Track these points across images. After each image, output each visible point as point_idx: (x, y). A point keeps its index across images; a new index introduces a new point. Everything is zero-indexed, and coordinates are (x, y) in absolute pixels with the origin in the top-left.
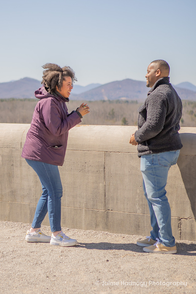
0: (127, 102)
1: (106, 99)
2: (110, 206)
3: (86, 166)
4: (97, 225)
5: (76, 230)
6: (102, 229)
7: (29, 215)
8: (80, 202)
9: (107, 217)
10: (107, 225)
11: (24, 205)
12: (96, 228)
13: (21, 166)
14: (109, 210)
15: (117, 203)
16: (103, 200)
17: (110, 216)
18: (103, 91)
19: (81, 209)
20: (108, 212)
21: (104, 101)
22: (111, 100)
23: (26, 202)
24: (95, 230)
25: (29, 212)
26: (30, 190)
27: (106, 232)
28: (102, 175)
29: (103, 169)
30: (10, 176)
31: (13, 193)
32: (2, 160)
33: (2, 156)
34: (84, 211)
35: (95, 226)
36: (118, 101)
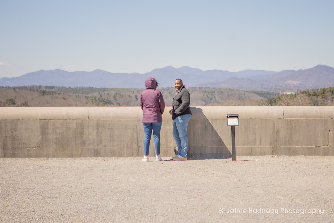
2: (140, 145)
3: (127, 126)
4: (133, 155)
5: (122, 158)
6: (136, 156)
10: (138, 154)
11: (90, 148)
13: (88, 128)
16: (136, 142)
17: (140, 150)
19: (124, 147)
20: (139, 148)
23: (92, 147)
25: (93, 151)
26: (94, 140)
28: (136, 130)
29: (136, 127)
30: (82, 134)
31: (83, 143)
32: (76, 126)
33: (76, 124)
34: (126, 149)
35: (131, 155)
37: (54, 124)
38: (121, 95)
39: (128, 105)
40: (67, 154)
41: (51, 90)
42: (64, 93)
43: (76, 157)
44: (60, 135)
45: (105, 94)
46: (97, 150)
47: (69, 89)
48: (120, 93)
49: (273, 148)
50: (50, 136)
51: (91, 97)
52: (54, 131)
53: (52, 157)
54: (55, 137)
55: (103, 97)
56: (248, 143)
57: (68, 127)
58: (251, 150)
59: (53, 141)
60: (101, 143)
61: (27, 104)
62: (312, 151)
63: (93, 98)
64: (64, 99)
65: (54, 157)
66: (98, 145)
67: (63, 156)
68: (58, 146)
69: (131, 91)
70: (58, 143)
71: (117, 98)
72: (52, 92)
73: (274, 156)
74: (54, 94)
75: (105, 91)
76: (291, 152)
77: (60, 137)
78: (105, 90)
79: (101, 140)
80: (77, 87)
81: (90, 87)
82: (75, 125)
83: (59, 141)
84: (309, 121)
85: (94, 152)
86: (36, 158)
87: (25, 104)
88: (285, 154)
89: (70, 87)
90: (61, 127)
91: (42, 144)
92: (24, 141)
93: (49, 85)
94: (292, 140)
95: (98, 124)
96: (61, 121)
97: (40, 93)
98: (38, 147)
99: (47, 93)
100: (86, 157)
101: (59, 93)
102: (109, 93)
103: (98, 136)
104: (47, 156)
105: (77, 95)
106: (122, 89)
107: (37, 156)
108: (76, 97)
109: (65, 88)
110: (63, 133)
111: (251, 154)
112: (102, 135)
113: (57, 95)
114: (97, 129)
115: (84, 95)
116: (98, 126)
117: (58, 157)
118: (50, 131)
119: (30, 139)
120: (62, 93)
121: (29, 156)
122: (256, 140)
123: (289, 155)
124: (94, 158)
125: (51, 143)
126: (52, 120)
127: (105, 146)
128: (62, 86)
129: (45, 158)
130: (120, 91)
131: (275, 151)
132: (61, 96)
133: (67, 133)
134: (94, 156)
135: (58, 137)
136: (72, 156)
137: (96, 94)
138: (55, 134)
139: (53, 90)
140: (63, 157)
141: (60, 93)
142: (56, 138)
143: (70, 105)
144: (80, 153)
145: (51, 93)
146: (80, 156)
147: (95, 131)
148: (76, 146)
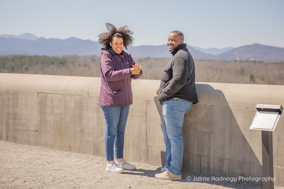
1: (238, 59)
2: (150, 144)
3: (133, 112)
4: (140, 159)
6: (144, 162)
7: (93, 149)
8: (128, 140)
9: (148, 153)
10: (147, 159)
11: (89, 141)
12: (140, 161)
13: (88, 110)
14: (149, 147)
15: (155, 141)
16: (145, 139)
17: (150, 152)
18: (236, 53)
19: (129, 146)
20: (148, 149)
22: (242, 60)
23: (91, 139)
24: (139, 162)
25: (93, 146)
26: (94, 129)
27: (146, 165)
28: (145, 119)
29: (145, 115)
30: (80, 118)
31: (82, 131)
32: (75, 106)
33: (75, 102)
34: (131, 147)
35: (139, 159)
36: (247, 61)
37: (52, 101)
40: (64, 146)
43: (74, 152)
44: (58, 117)
46: (97, 145)
50: (49, 118)
52: (52, 110)
53: (50, 147)
54: (53, 118)
57: (67, 106)
59: (51, 125)
60: (102, 134)
65: (52, 147)
66: (98, 137)
67: (61, 148)
68: (56, 132)
70: (56, 128)
77: (58, 120)
79: (102, 129)
82: (73, 104)
83: (57, 126)
90: (59, 106)
91: (41, 128)
92: (24, 121)
96: (60, 96)
98: (37, 131)
100: (84, 153)
103: (98, 123)
104: (45, 145)
107: (36, 143)
110: (61, 114)
112: (103, 123)
117: (56, 149)
118: (48, 110)
119: (30, 120)
121: (29, 142)
124: (91, 157)
125: (49, 127)
126: (51, 95)
129: (43, 148)
133: (65, 114)
134: (94, 155)
135: (56, 119)
136: (70, 149)
138: (53, 115)
140: (60, 150)
142: (54, 120)
144: (78, 146)
146: (79, 151)
148: (74, 135)
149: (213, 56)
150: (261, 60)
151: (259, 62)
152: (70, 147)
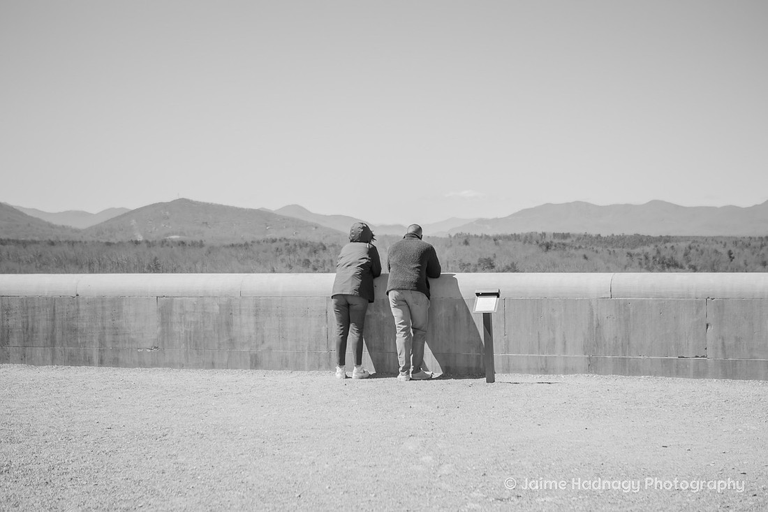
0: (183, 243)
1: (140, 238)
3: (309, 311)
4: (320, 366)
5: (299, 372)
6: (325, 368)
7: (249, 362)
8: (303, 345)
9: (330, 357)
10: (330, 365)
11: (244, 352)
13: (240, 314)
16: (326, 342)
18: (133, 222)
19: (303, 352)
20: (331, 352)
21: (137, 243)
22: (150, 241)
23: (246, 349)
24: (318, 370)
25: (249, 358)
26: (251, 337)
29: (325, 314)
30: (229, 324)
31: (232, 342)
32: (220, 309)
33: (220, 305)
34: (307, 354)
35: (317, 367)
36: (164, 243)
37: (182, 307)
38: (699, 250)
39: (713, 268)
40: (204, 362)
41: (564, 241)
42: (586, 247)
43: (219, 368)
44: (193, 327)
45: (666, 247)
46: (256, 356)
47: (597, 238)
48: (698, 246)
49: (589, 358)
50: (176, 329)
51: (638, 255)
52: (183, 318)
53: (178, 366)
54: (184, 329)
55: (663, 254)
56: (539, 348)
57: (206, 311)
58: (546, 361)
59: (180, 337)
60: (263, 342)
61: (515, 268)
62: (671, 368)
63: (642, 257)
64: (585, 257)
65: (182, 366)
66: (257, 346)
67: (197, 366)
68: (189, 346)
69: (721, 242)
70: (189, 340)
71: (690, 256)
72: (564, 244)
73: (591, 375)
74: (567, 248)
75: (668, 242)
76: (626, 367)
77: (192, 330)
78: (667, 239)
79: (263, 336)
80: (613, 235)
81: (639, 235)
82: (217, 308)
83: (190, 338)
84: (665, 305)
85: (251, 360)
86: (152, 369)
87: (512, 268)
88: (615, 373)
89: (599, 235)
90: (194, 312)
91: (163, 342)
92: (132, 337)
93: (561, 231)
94: (629, 344)
95: (256, 306)
96: (194, 300)
97: (541, 246)
98: (155, 348)
99: (553, 247)
100: (237, 369)
101: (577, 246)
102: (675, 247)
103: (258, 329)
104: (171, 365)
105: (612, 250)
106: (702, 238)
107: (155, 364)
108: (610, 254)
109: (591, 237)
110: (198, 322)
111: (545, 370)
112: (264, 328)
113: (573, 251)
114: (256, 315)
115: (625, 250)
116: (257, 311)
117: (190, 368)
118: (175, 318)
119: (143, 334)
120: (583, 247)
121: (142, 364)
122: (554, 343)
123: (624, 374)
124: (250, 372)
125: (178, 341)
126: (179, 298)
127: (270, 349)
128: (584, 233)
129: (167, 368)
130: (697, 242)
131: (593, 366)
132: (581, 252)
133: (203, 322)
134: (251, 369)
135: (188, 330)
136: (213, 365)
137: (650, 249)
138: (184, 324)
139: (568, 241)
140: (197, 369)
141: (580, 247)
142: (186, 331)
143: (596, 271)
144: (226, 360)
145: (562, 246)
146: (227, 366)
147: (252, 319)
148: (219, 348)
149: (77, 231)
150: (197, 238)
151: (193, 244)
152: (213, 364)
